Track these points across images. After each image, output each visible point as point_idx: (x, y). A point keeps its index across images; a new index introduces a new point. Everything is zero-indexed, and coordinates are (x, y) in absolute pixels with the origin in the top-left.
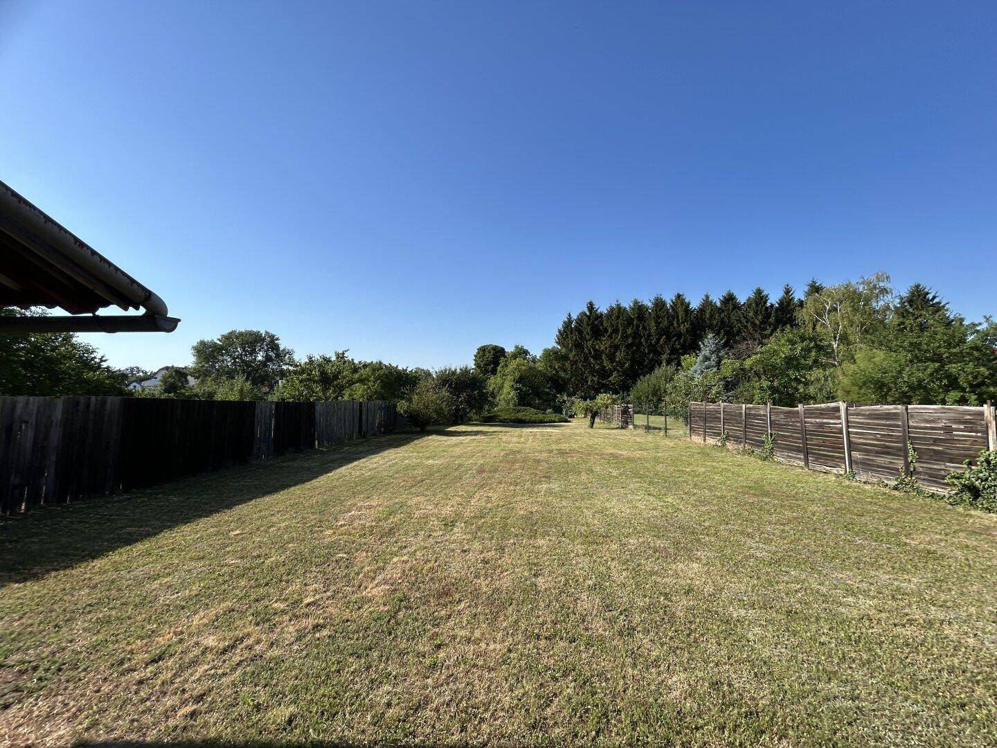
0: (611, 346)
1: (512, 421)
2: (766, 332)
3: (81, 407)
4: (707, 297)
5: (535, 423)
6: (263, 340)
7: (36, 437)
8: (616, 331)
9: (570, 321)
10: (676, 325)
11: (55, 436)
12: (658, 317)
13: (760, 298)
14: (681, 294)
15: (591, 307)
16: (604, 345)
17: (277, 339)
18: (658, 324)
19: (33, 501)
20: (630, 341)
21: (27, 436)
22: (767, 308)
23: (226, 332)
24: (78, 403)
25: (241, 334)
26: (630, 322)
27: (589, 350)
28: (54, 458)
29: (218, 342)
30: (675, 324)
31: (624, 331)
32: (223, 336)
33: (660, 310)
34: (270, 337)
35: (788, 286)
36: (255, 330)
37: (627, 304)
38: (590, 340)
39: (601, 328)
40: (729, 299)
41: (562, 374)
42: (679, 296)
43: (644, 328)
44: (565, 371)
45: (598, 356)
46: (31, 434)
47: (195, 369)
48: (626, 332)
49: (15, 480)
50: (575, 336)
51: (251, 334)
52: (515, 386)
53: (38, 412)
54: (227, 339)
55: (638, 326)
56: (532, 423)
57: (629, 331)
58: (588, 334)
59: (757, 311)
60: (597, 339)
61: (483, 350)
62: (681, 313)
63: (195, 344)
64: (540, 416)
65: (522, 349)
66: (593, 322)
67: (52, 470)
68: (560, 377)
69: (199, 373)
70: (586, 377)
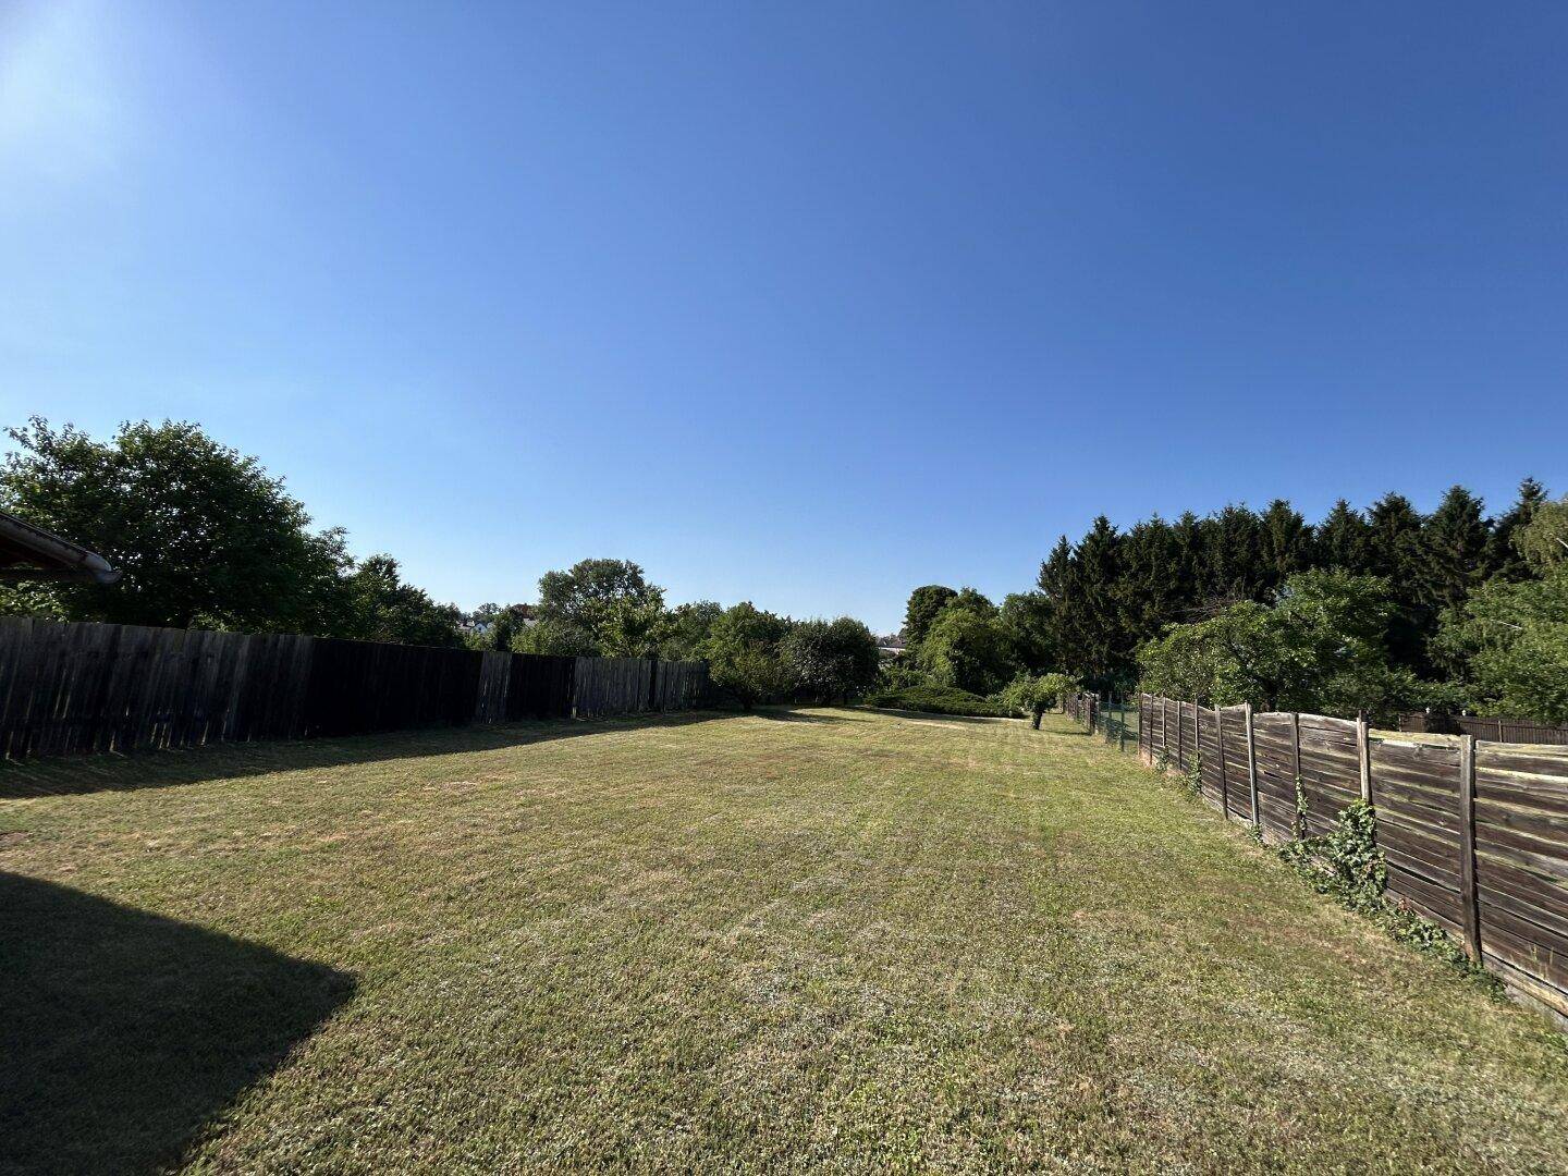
0: (1135, 594)
1: (920, 707)
2: (1473, 574)
3: (269, 644)
4: (1343, 505)
5: (959, 714)
6: (624, 572)
7: (220, 671)
8: (1145, 568)
9: (1064, 549)
10: (1266, 558)
11: (240, 671)
12: (1230, 542)
13: (1461, 507)
14: (1283, 500)
15: (1102, 524)
16: (1122, 590)
17: (641, 572)
18: (1228, 554)
19: (214, 735)
20: (1172, 584)
21: (212, 669)
22: (1477, 526)
23: (579, 561)
24: (265, 641)
25: (597, 564)
26: (1174, 550)
27: (1096, 600)
28: (237, 694)
29: (570, 574)
30: (1265, 555)
31: (1162, 568)
32: (576, 566)
33: (1235, 531)
34: (631, 568)
35: (1530, 481)
36: (614, 558)
37: (1172, 520)
38: (1098, 581)
39: (1118, 561)
40: (1395, 511)
41: (1038, 638)
42: (1278, 505)
43: (1202, 563)
44: (1043, 633)
45: (1110, 608)
46: (215, 668)
47: (539, 608)
48: (1166, 569)
49: (198, 713)
50: (1072, 575)
51: (608, 563)
52: (951, 653)
53: (225, 647)
54: (580, 570)
55: (1189, 560)
56: (954, 713)
57: (1172, 567)
58: (1094, 571)
59: (1452, 532)
60: (1111, 581)
61: (921, 594)
62: (1278, 537)
63: (542, 576)
64: (972, 704)
65: (974, 593)
66: (1104, 552)
67: (235, 706)
68: (1034, 643)
69: (546, 613)
70: (1090, 645)
